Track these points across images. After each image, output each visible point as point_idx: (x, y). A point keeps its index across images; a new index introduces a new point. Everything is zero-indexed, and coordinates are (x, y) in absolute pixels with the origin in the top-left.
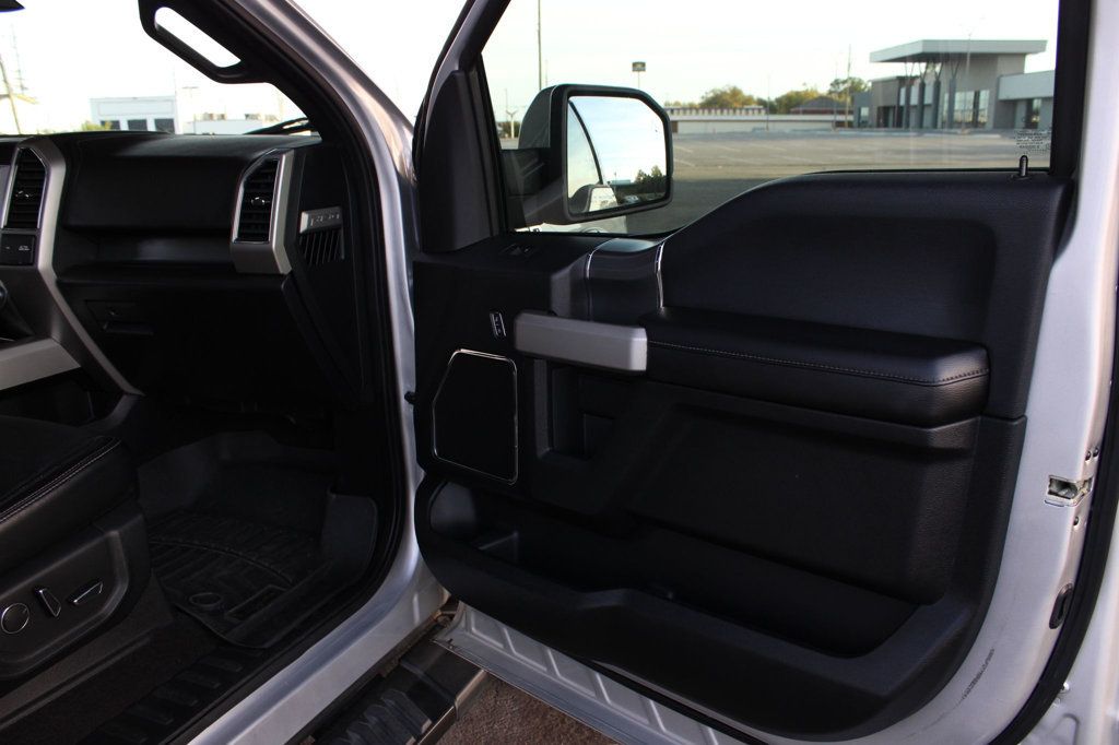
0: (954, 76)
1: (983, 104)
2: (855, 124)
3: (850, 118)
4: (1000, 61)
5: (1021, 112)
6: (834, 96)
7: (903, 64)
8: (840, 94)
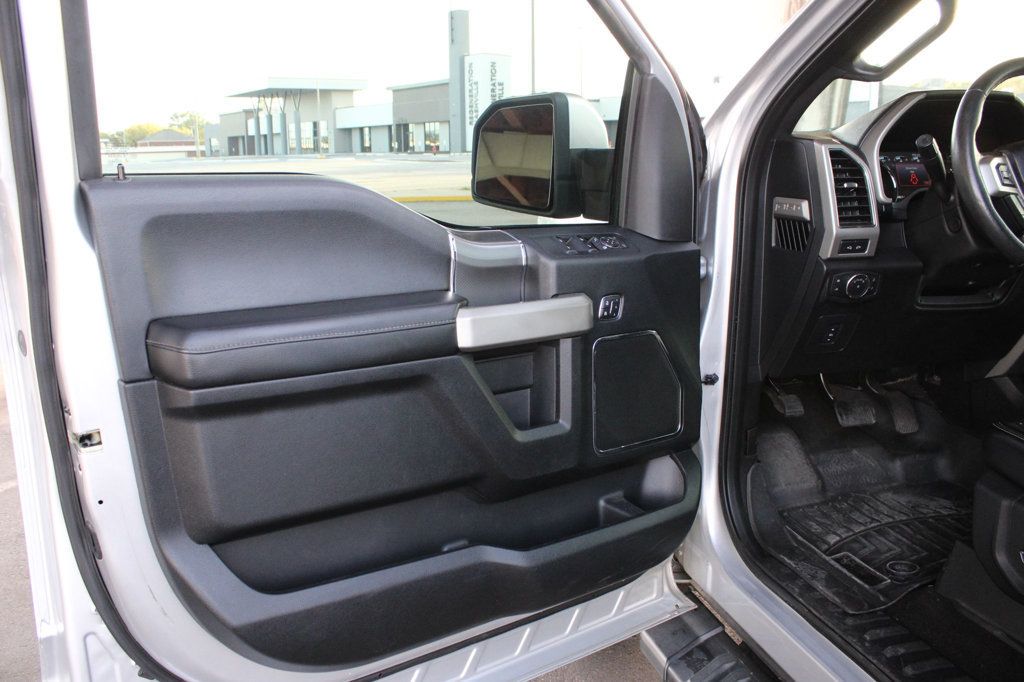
0: (297, 109)
1: (323, 132)
2: (208, 153)
3: (203, 148)
4: (333, 95)
5: (356, 137)
6: (175, 128)
7: (249, 98)
8: (180, 126)
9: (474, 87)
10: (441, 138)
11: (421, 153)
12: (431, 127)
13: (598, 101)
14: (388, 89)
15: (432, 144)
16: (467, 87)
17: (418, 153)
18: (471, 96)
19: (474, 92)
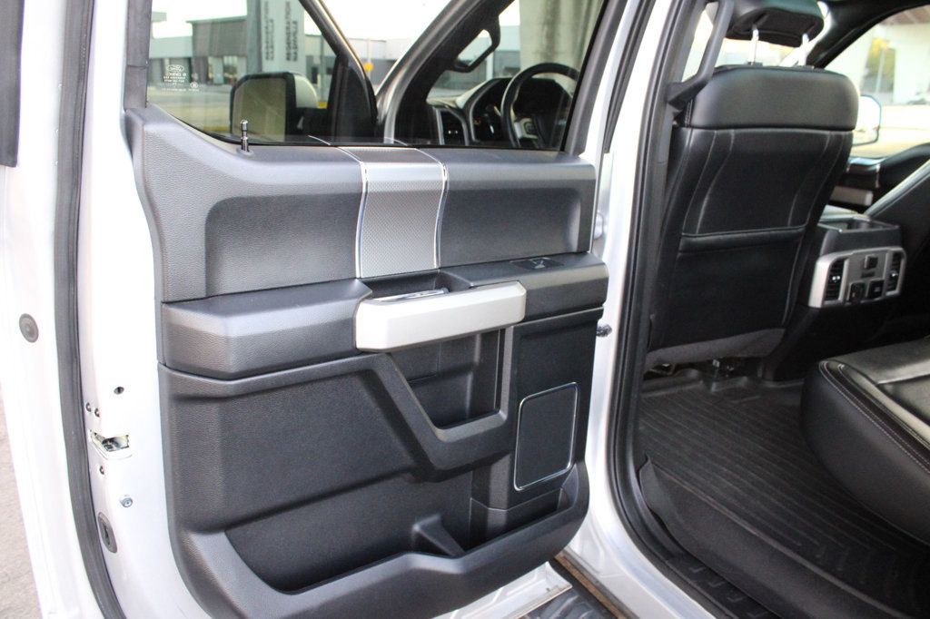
9: (270, 24)
10: (239, 70)
11: (219, 85)
12: (229, 60)
13: (384, 41)
14: (188, 22)
15: (231, 76)
16: (263, 24)
17: (216, 84)
18: (267, 33)
19: (270, 29)
